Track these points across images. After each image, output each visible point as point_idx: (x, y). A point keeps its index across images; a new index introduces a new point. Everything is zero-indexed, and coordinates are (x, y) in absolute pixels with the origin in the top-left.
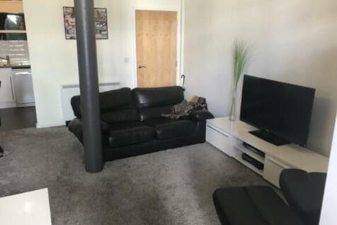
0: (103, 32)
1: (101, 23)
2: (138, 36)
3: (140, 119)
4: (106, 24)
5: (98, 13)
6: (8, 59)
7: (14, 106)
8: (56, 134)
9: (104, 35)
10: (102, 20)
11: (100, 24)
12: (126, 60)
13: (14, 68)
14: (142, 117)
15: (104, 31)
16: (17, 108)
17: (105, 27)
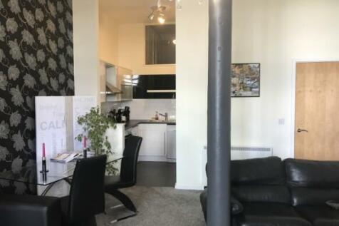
0: (254, 89)
1: (253, 79)
2: (298, 93)
3: (293, 202)
4: (259, 81)
5: (250, 69)
6: (166, 116)
7: (165, 160)
8: (191, 200)
9: (255, 92)
10: (254, 76)
11: (251, 81)
12: (281, 122)
13: (168, 124)
14: (295, 201)
15: (256, 88)
16: (168, 163)
17: (256, 84)
